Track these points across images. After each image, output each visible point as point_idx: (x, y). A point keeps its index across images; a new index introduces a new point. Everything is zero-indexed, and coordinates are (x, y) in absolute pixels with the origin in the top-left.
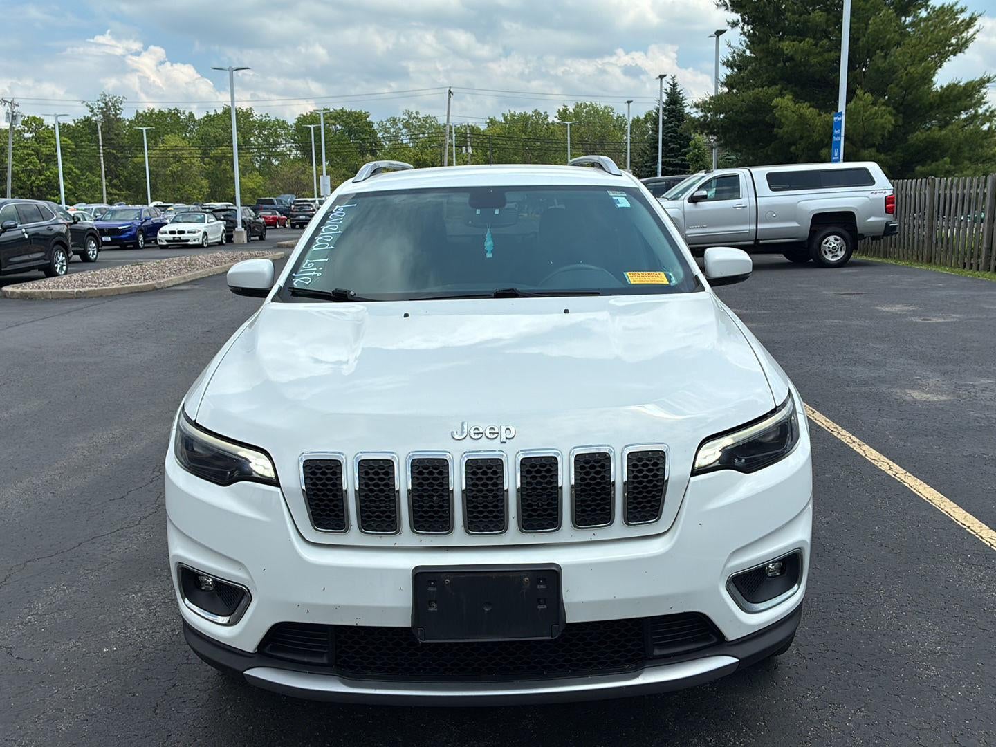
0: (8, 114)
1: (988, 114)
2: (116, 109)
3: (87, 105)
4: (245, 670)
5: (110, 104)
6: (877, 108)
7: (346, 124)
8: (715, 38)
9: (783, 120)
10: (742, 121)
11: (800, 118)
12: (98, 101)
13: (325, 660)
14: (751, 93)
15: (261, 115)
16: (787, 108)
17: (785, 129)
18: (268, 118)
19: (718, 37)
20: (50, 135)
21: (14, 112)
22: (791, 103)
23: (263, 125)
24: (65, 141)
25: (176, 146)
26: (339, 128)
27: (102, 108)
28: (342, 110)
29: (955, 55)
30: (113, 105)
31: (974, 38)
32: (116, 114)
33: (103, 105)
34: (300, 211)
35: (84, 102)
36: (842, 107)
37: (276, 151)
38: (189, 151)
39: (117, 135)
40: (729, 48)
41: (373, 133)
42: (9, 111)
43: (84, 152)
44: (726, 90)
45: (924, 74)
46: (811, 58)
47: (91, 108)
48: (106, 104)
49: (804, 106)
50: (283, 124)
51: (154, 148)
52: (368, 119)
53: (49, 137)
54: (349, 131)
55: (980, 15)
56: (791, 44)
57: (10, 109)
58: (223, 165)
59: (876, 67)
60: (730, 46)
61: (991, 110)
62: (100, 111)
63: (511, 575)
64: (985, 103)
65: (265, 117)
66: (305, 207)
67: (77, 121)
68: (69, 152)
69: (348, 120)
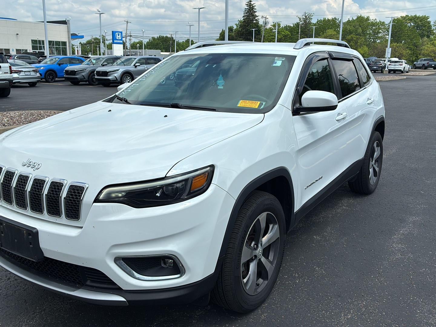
0: (264, 22)
2: (310, 19)
3: (298, 18)
5: (308, 17)
7: (415, 22)
12: (303, 15)
15: (373, 20)
18: (376, 21)
20: (282, 30)
21: (266, 21)
23: (373, 24)
24: (287, 33)
25: (331, 34)
26: (412, 24)
27: (304, 19)
28: (415, 16)
30: (309, 17)
32: (309, 21)
33: (304, 17)
34: (374, 65)
35: (297, 16)
37: (378, 36)
38: (336, 37)
39: (308, 30)
41: (430, 27)
42: (264, 21)
43: (294, 37)
47: (300, 19)
48: (306, 17)
50: (383, 24)
51: (322, 35)
52: (428, 20)
53: (282, 31)
54: (417, 26)
57: (264, 20)
58: (351, 43)
62: (303, 20)
65: (375, 20)
66: (377, 63)
67: (294, 24)
68: (289, 37)
69: (417, 21)
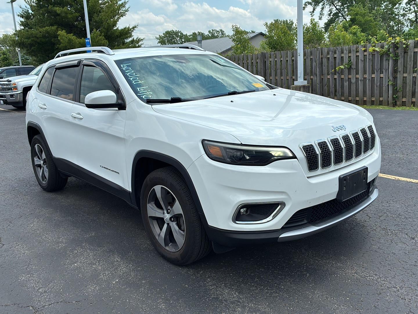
1: (137, 40)
4: (280, 236)
6: (101, 37)
8: (11, 4)
9: (61, 41)
10: (39, 41)
11: (69, 40)
13: (305, 221)
14: (44, 29)
16: (63, 35)
17: (62, 45)
19: (12, 3)
22: (65, 34)
29: (122, 17)
31: (128, 10)
36: (89, 36)
40: (21, 9)
44: (23, 28)
45: (114, 24)
46: (68, 15)
49: (71, 35)
55: (128, 2)
56: (59, 8)
59: (95, 20)
60: (21, 8)
61: (138, 39)
63: (359, 172)
64: (132, 36)
